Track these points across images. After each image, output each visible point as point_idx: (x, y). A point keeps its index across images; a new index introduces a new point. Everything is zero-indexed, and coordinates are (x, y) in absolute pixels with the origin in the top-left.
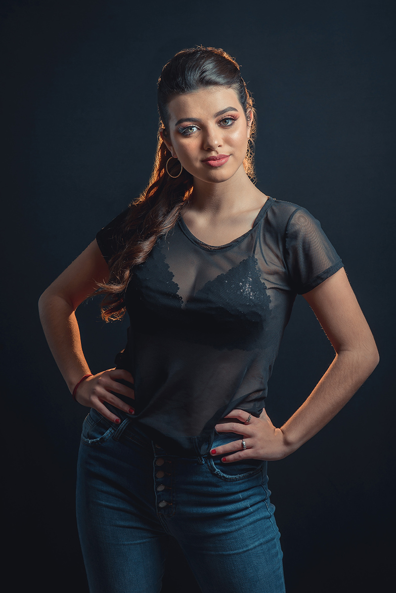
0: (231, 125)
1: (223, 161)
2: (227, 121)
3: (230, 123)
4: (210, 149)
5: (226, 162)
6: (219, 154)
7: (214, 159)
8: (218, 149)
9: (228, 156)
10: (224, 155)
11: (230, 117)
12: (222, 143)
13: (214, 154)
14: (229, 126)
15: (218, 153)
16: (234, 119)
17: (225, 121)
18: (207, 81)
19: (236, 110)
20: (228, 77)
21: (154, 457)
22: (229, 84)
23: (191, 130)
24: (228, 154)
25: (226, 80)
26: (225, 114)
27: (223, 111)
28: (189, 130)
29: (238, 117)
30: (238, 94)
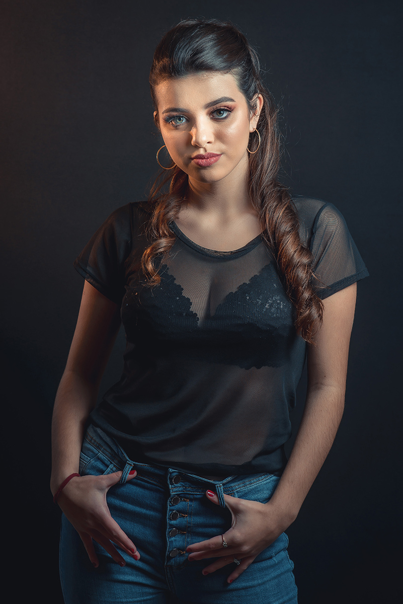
0: (226, 118)
1: (213, 160)
2: (222, 112)
3: (225, 115)
4: (197, 146)
5: (216, 161)
7: (202, 157)
8: (208, 146)
9: (218, 155)
10: (213, 154)
11: (226, 108)
13: (202, 152)
14: (222, 119)
15: (206, 151)
16: (230, 110)
17: (219, 111)
18: (197, 66)
19: (232, 100)
20: (225, 61)
21: (170, 495)
22: (227, 69)
23: (180, 120)
24: (218, 153)
25: (223, 65)
26: (218, 105)
27: (215, 102)
28: (178, 121)
29: (234, 108)
30: (239, 80)
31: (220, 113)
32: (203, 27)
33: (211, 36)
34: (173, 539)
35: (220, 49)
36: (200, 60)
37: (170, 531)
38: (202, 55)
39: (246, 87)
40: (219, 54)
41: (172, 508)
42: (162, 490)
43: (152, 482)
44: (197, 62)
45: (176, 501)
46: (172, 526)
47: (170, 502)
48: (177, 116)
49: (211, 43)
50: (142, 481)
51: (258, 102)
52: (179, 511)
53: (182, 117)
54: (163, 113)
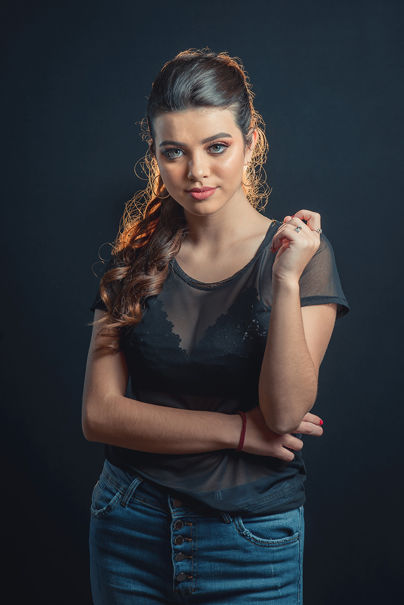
0: (222, 153)
1: (208, 193)
3: (221, 150)
4: (194, 180)
5: (211, 194)
6: (204, 185)
7: (198, 191)
8: (204, 180)
9: (214, 188)
10: (209, 188)
11: (223, 143)
12: (208, 173)
13: (198, 185)
14: (218, 153)
15: (202, 184)
16: (226, 145)
17: (216, 146)
18: (197, 101)
19: (229, 136)
20: (224, 97)
21: (172, 519)
22: (225, 105)
23: (177, 153)
24: (214, 186)
25: (222, 101)
26: (215, 141)
27: (213, 137)
28: (175, 153)
29: (231, 143)
30: (236, 116)
31: (217, 148)
32: (202, 62)
33: (210, 71)
34: (179, 563)
35: (219, 85)
36: (200, 96)
37: (176, 556)
38: (201, 90)
39: (243, 122)
40: (218, 90)
41: (176, 532)
42: (165, 515)
43: (155, 508)
44: (197, 98)
45: (179, 526)
46: (177, 551)
47: (173, 527)
48: (174, 149)
49: (211, 79)
50: (146, 507)
51: (253, 137)
52: (184, 536)
53: (179, 150)
54: (160, 146)
